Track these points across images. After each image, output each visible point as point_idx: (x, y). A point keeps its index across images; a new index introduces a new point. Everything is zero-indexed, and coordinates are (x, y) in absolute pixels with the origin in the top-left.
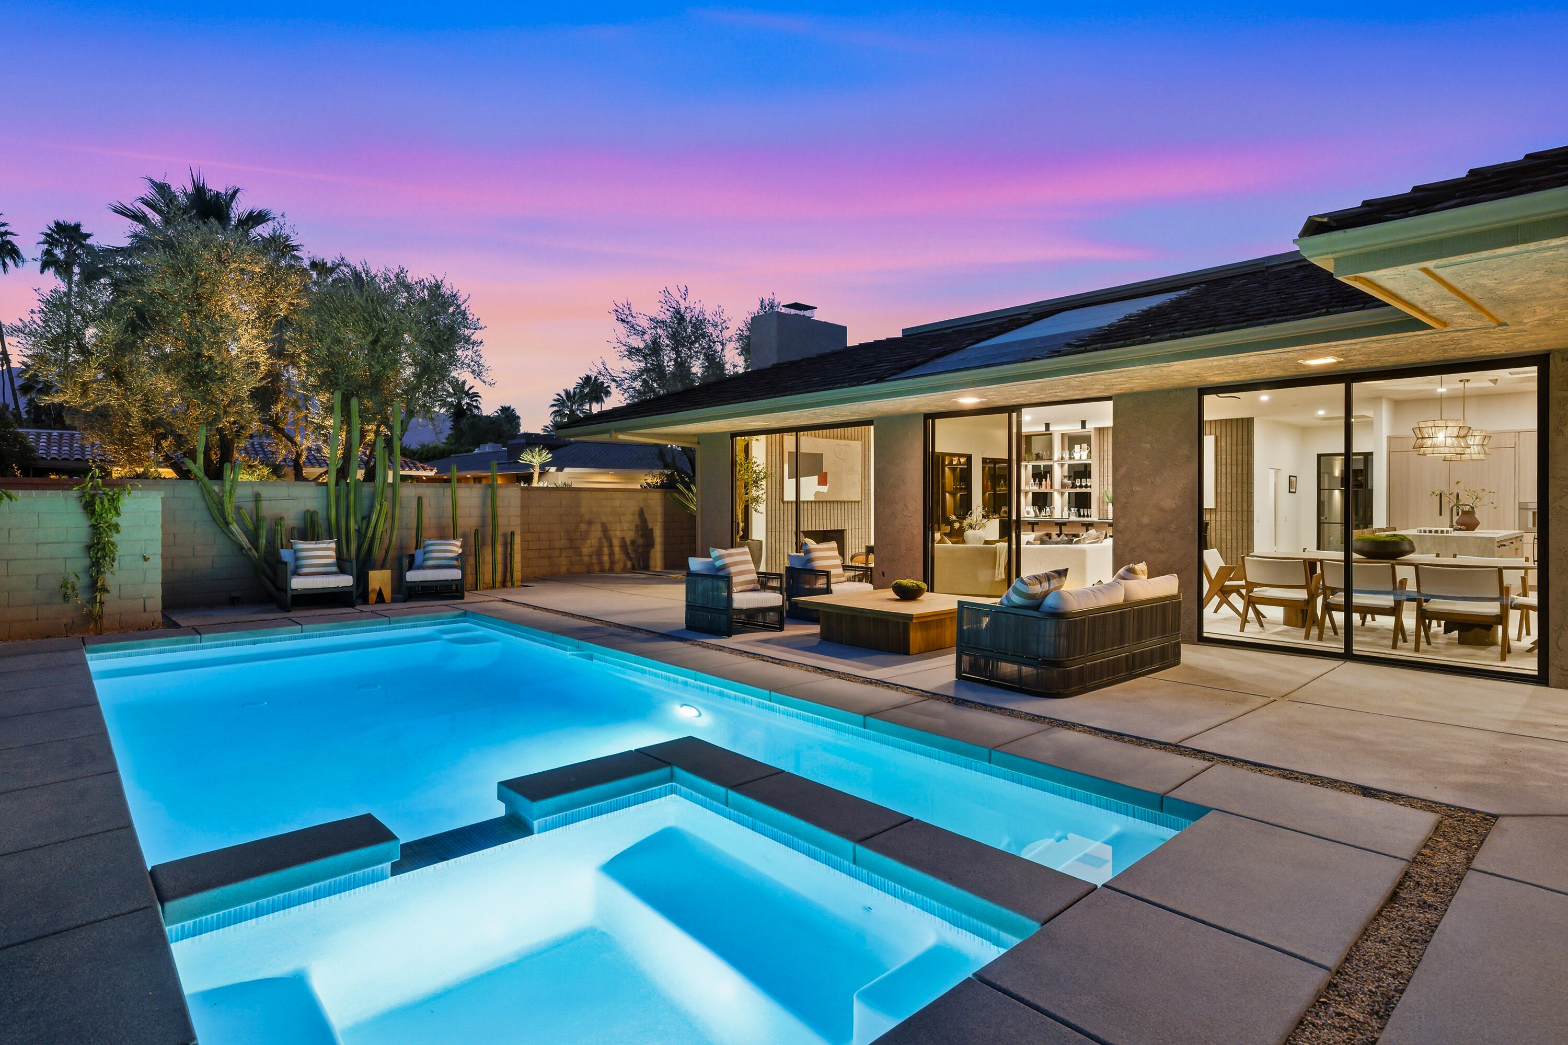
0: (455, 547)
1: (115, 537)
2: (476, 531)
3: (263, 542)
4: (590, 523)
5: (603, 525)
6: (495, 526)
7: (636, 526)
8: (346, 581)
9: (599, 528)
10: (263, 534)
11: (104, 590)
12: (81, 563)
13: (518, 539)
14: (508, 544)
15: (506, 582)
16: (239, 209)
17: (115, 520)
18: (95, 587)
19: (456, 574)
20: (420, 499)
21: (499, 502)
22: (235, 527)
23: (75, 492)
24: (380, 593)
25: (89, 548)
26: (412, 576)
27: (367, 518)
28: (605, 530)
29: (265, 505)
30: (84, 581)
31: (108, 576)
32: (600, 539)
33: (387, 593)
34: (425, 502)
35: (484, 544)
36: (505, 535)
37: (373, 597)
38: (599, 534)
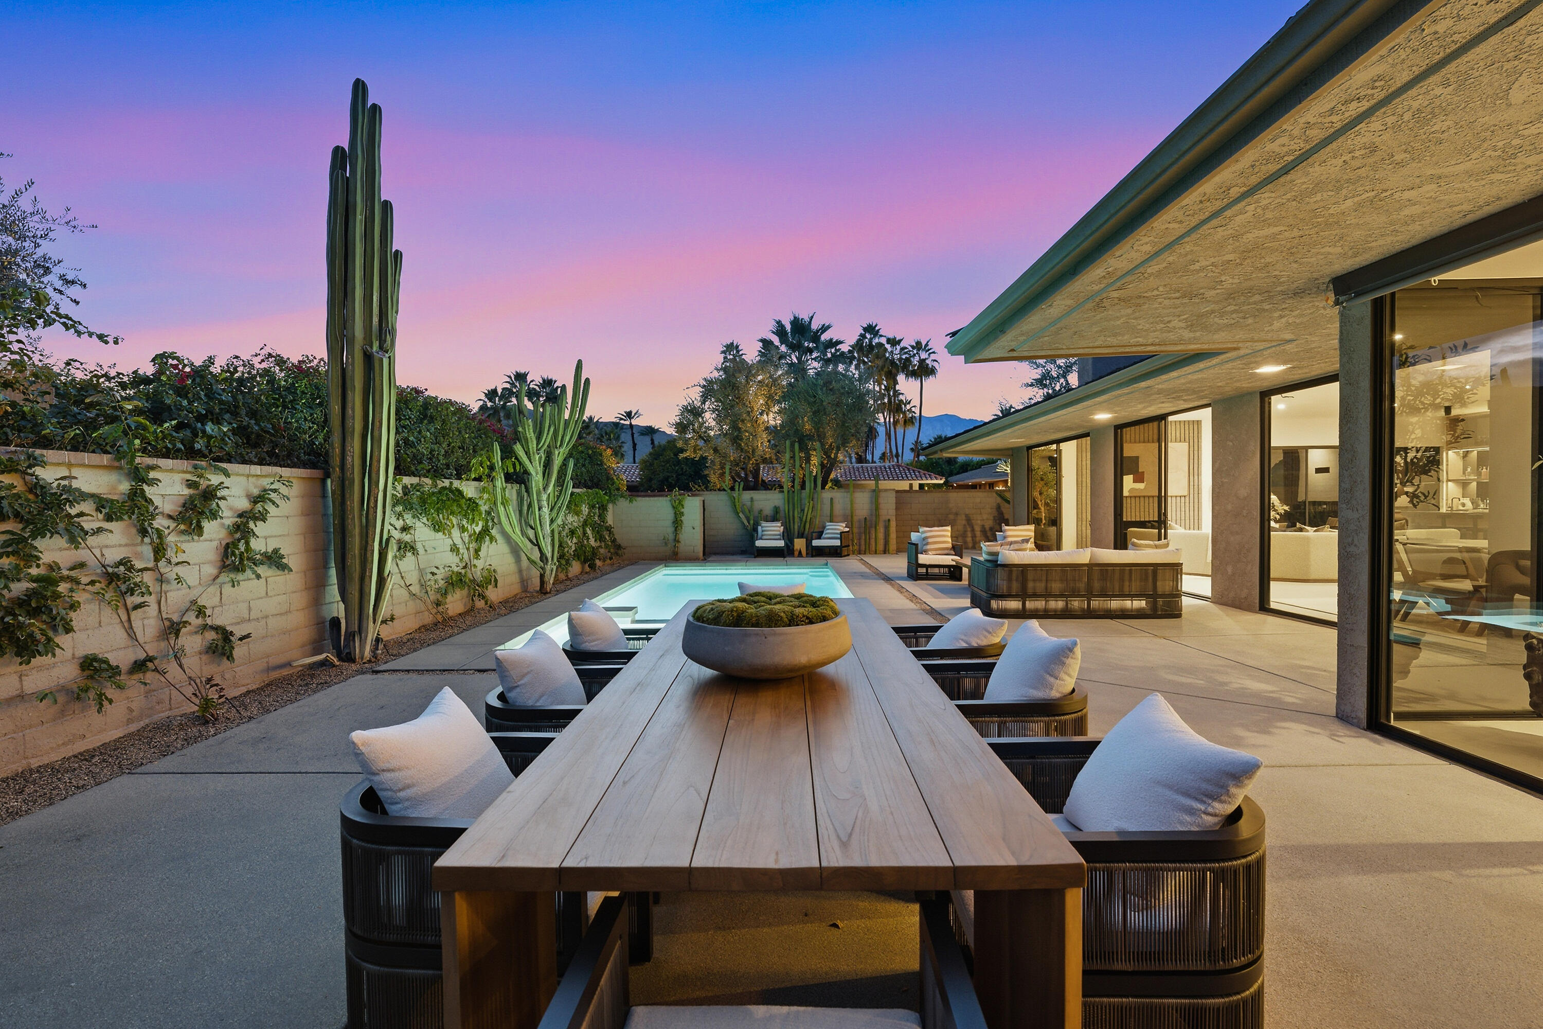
0: (842, 527)
1: (683, 518)
2: (866, 518)
3: (752, 522)
4: (957, 514)
5: (967, 516)
6: (877, 516)
7: (994, 517)
8: (781, 543)
9: (964, 517)
10: (752, 517)
11: (678, 542)
12: (671, 530)
13: (893, 524)
14: (887, 528)
15: (885, 552)
16: (815, 326)
17: (683, 510)
18: (677, 541)
19: (837, 543)
20: (832, 499)
21: (881, 500)
22: (741, 515)
23: (669, 498)
24: (800, 552)
25: (674, 522)
26: (816, 543)
27: (803, 510)
28: (969, 520)
29: (756, 503)
30: (671, 537)
31: (680, 535)
32: (965, 525)
33: (804, 552)
34: (836, 501)
35: (871, 527)
36: (885, 521)
37: (796, 553)
38: (964, 522)
